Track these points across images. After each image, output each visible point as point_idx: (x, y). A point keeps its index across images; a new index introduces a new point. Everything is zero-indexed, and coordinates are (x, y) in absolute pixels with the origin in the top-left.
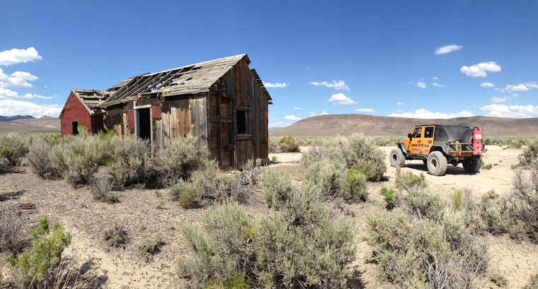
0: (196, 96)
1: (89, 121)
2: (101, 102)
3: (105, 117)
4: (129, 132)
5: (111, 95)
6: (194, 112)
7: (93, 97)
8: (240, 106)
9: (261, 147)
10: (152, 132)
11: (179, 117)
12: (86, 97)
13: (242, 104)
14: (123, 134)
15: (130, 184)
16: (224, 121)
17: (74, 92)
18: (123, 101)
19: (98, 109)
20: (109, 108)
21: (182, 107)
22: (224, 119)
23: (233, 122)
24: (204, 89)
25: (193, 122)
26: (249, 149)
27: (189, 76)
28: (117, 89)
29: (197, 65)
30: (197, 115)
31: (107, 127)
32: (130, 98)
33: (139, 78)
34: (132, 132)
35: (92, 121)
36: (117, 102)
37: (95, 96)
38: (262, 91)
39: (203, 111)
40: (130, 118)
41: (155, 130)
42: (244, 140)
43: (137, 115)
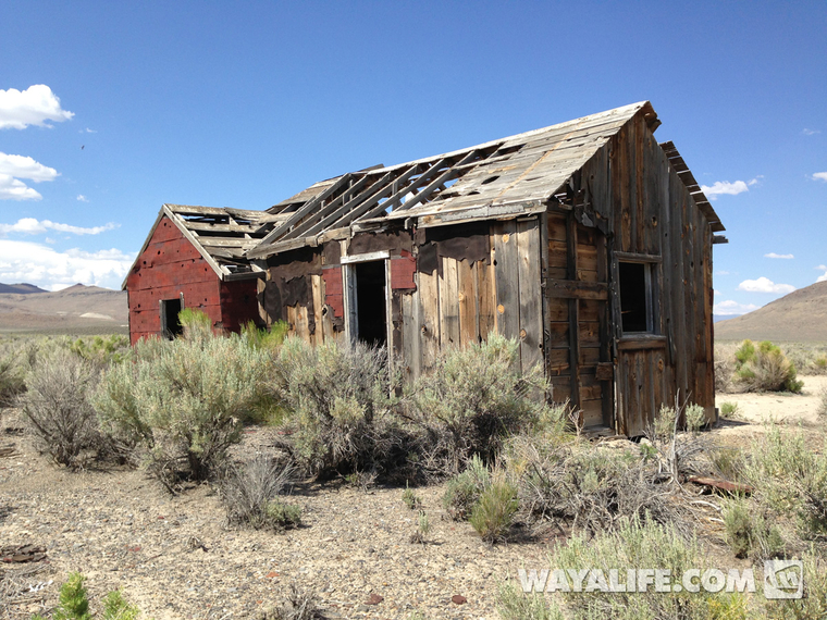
0: (510, 227)
1: (214, 297)
2: (248, 245)
3: (261, 286)
4: (328, 328)
5: (279, 224)
6: (504, 269)
7: (226, 228)
8: (630, 250)
9: (693, 374)
10: (390, 328)
11: (464, 285)
12: (206, 227)
13: (636, 246)
14: (313, 332)
15: (333, 473)
16: (587, 295)
17: (170, 214)
18: (312, 240)
19: (242, 262)
20: (273, 261)
21: (473, 257)
22: (587, 288)
23: (610, 298)
24: (533, 204)
25: (503, 297)
26: (656, 378)
27: (490, 171)
28: (295, 206)
29: (511, 141)
30: (513, 278)
31: (269, 312)
32: (331, 233)
33: (356, 177)
34: (337, 329)
35: (223, 296)
36: (296, 243)
37: (233, 225)
38: (693, 206)
39: (531, 266)
40: (331, 287)
41: (398, 323)
42: (641, 350)
43: (352, 280)
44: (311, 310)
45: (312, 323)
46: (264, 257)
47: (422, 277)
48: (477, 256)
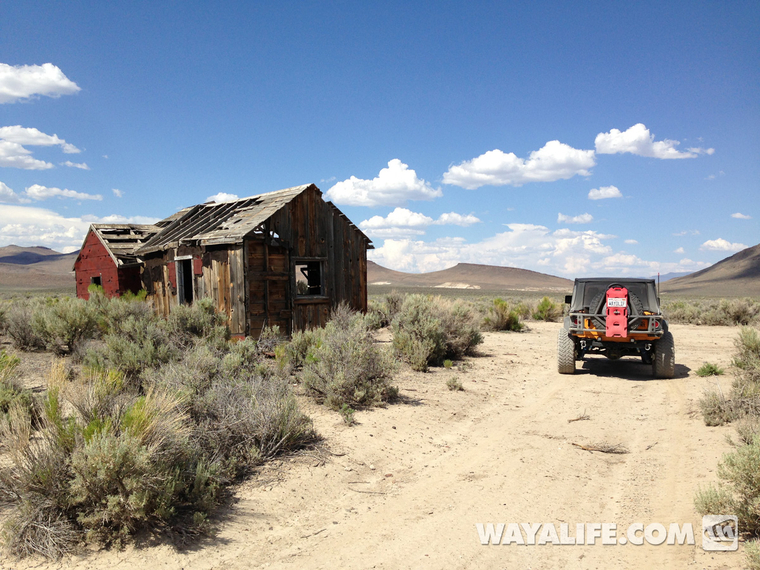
0: (233, 247)
1: (115, 277)
3: (142, 270)
4: (170, 293)
6: (232, 266)
8: (305, 256)
10: (194, 294)
11: (219, 274)
13: (309, 253)
14: (164, 295)
16: (274, 278)
17: (94, 230)
18: (162, 248)
20: (147, 257)
22: (275, 275)
23: (290, 279)
24: (237, 238)
25: (232, 281)
26: (322, 317)
28: (167, 224)
29: (263, 197)
30: (235, 271)
31: (145, 284)
32: (171, 244)
33: (202, 207)
35: (119, 276)
36: (155, 248)
37: (132, 235)
38: (352, 231)
39: (241, 266)
40: (171, 272)
41: (196, 291)
42: (311, 304)
43: (180, 269)
44: (163, 283)
45: (164, 291)
46: (143, 255)
47: (205, 268)
48: (224, 260)
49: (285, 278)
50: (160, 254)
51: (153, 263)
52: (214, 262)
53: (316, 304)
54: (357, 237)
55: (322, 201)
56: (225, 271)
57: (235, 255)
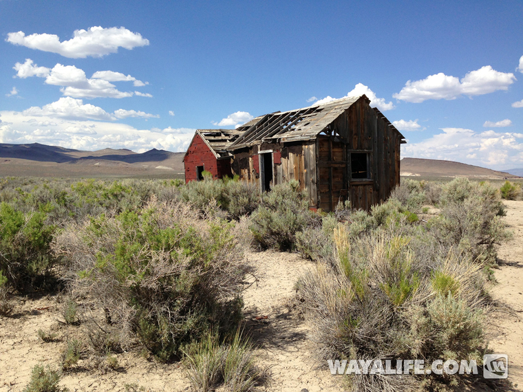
0: (308, 143)
1: (215, 167)
2: (228, 144)
3: (232, 161)
4: (254, 177)
5: (240, 136)
6: (306, 157)
8: (357, 149)
10: (274, 177)
11: (295, 163)
12: (212, 138)
13: (361, 147)
14: (249, 179)
16: (336, 166)
17: (199, 133)
18: (248, 145)
19: (224, 153)
20: (236, 152)
21: (297, 153)
22: (336, 163)
24: (313, 136)
25: (306, 167)
26: (369, 196)
27: (308, 120)
28: (246, 128)
30: (308, 161)
31: (235, 171)
32: (255, 142)
33: (270, 116)
34: (257, 177)
35: (218, 165)
36: (243, 146)
37: (223, 136)
39: (313, 157)
40: (255, 162)
41: (276, 175)
42: (361, 185)
43: (262, 160)
44: (249, 170)
45: (249, 175)
46: (232, 150)
47: (283, 159)
48: (299, 152)
49: (343, 166)
50: (247, 149)
51: (241, 156)
52: (291, 155)
53: (364, 185)
54: (394, 134)
55: (370, 107)
56: (300, 160)
57: (309, 149)
